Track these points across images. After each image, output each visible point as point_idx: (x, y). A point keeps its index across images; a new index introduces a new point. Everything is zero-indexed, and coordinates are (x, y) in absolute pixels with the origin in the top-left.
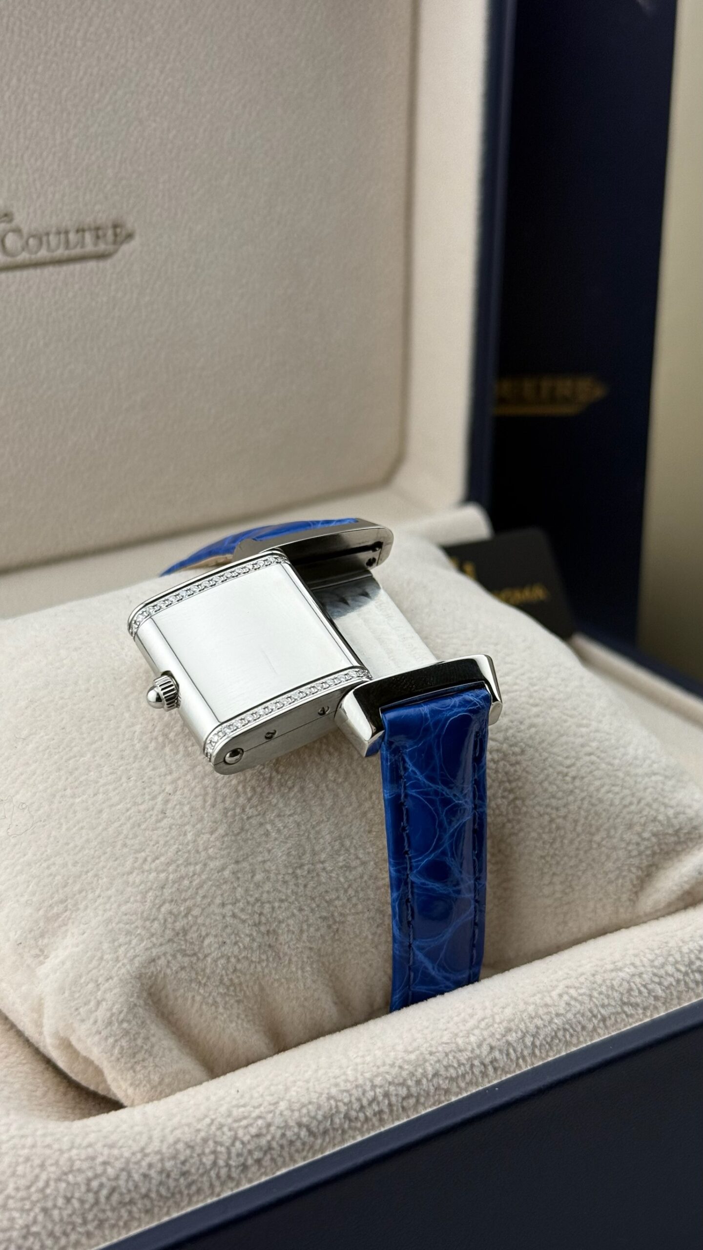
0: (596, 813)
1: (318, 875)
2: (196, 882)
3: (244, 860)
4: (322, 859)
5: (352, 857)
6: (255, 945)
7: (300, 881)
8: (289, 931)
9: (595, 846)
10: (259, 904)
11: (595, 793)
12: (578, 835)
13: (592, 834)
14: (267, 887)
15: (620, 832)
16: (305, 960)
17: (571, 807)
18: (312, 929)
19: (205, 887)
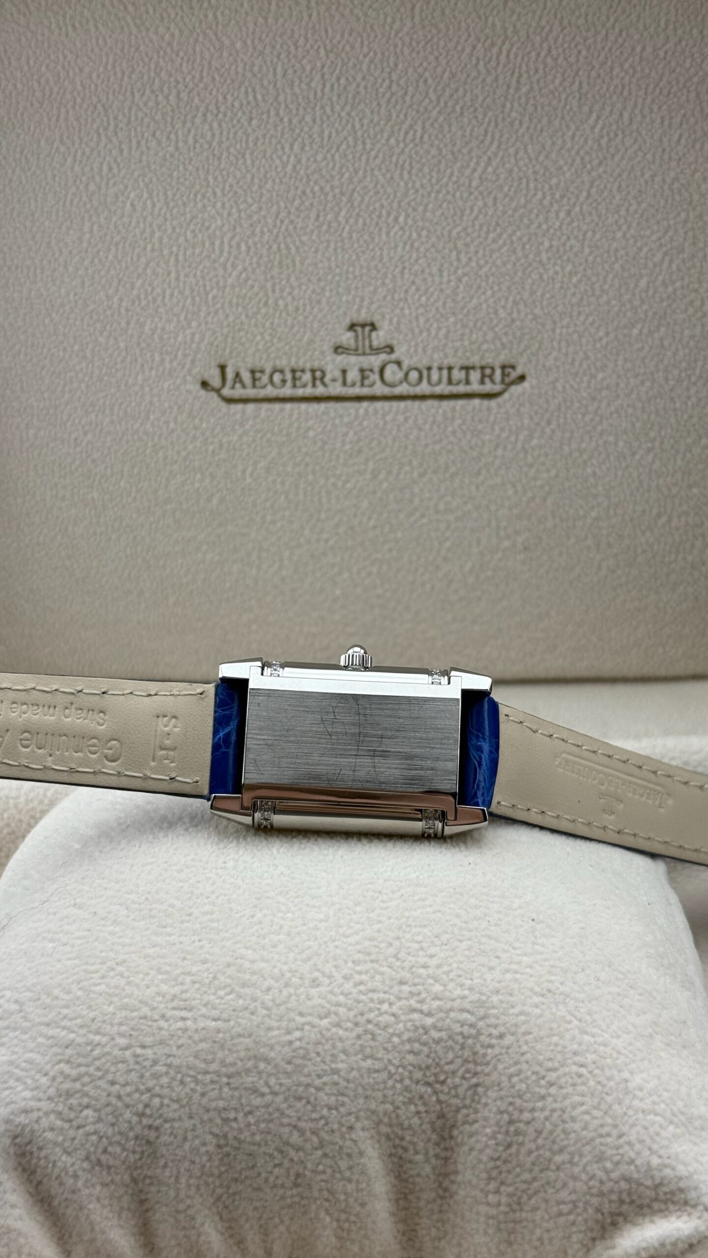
3: (149, 1047)
4: (229, 1073)
5: (262, 1082)
7: (199, 1088)
9: (553, 1166)
11: (570, 1109)
16: (182, 1170)
17: (536, 1114)
18: (197, 1142)
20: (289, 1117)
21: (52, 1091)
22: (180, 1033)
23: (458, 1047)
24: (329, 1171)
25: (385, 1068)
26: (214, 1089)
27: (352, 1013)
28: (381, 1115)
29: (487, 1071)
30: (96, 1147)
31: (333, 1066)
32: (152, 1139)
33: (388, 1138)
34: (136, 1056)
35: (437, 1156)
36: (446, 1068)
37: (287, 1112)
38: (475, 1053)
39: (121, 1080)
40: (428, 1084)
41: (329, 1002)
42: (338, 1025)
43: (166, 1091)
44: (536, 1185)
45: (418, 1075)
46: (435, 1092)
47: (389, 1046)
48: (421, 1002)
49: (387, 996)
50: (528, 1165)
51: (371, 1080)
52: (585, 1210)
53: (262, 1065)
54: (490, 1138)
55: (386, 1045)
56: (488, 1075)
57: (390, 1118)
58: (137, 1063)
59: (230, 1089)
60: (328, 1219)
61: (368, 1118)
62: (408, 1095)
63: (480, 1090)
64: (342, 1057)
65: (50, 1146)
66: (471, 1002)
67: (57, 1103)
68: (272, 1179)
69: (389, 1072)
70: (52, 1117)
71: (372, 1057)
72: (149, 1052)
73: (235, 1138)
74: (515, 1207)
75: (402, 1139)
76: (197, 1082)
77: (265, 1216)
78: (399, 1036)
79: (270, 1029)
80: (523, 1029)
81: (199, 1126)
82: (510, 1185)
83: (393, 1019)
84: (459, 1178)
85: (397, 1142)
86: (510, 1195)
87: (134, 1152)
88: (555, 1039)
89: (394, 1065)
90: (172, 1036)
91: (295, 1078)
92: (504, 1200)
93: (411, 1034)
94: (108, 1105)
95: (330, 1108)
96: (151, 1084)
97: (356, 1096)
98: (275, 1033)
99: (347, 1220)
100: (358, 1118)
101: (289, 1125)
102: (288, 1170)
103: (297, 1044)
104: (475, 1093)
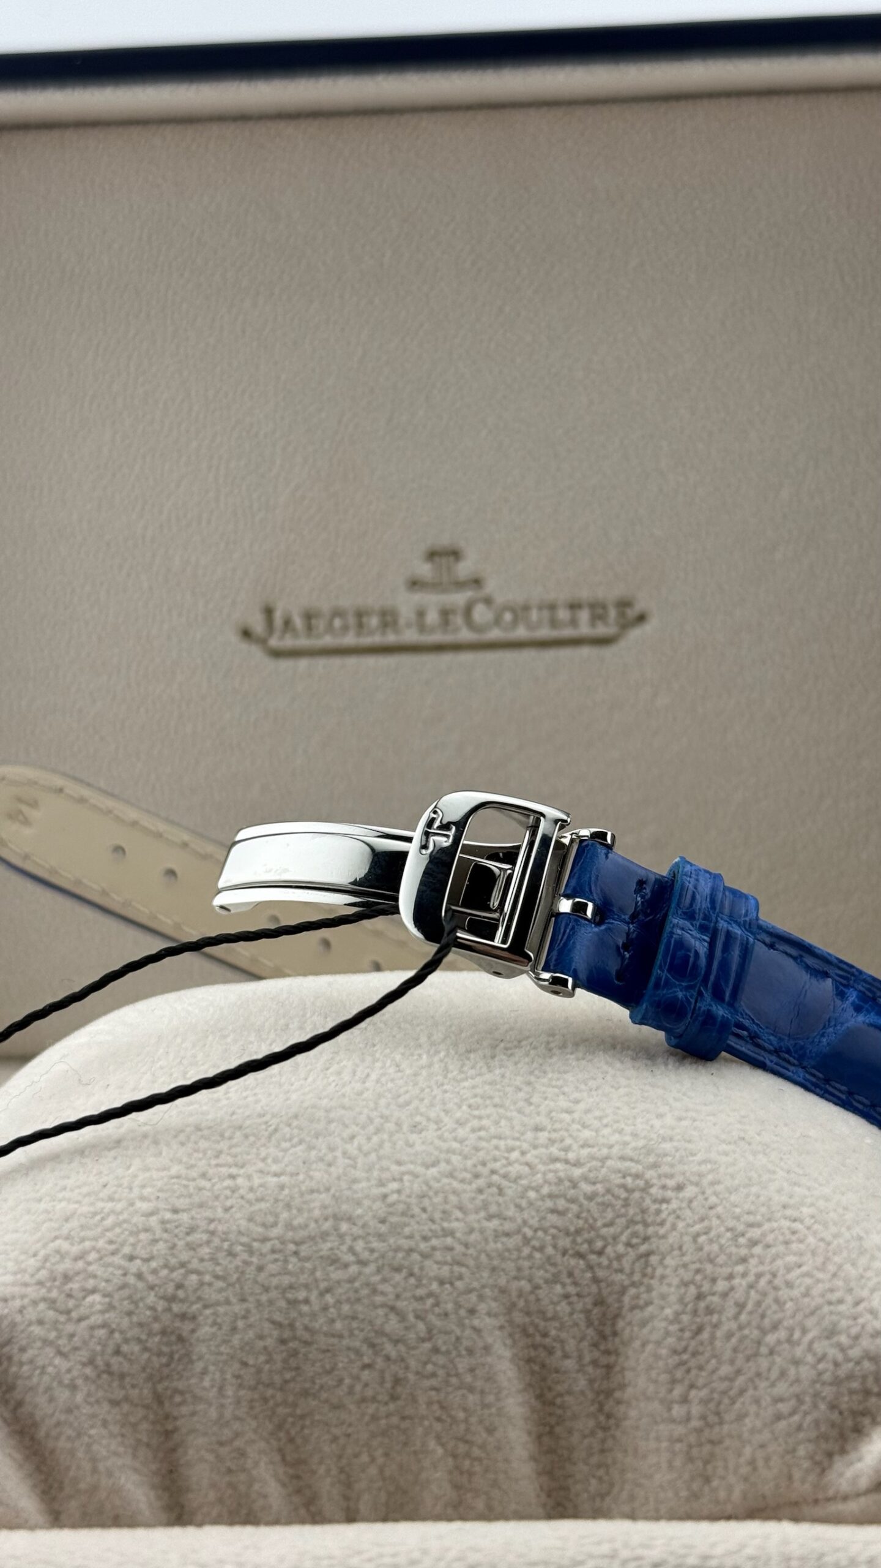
0: (777, 1301)
1: (286, 1261)
2: (109, 1221)
3: (184, 1211)
4: (297, 1239)
5: (344, 1248)
6: (156, 1327)
7: (254, 1260)
8: (214, 1323)
9: (764, 1350)
10: (182, 1271)
11: (782, 1272)
12: (741, 1328)
13: (764, 1332)
14: (205, 1251)
15: (810, 1336)
16: (228, 1376)
17: (736, 1282)
18: (251, 1334)
19: (118, 1230)
20: (383, 1293)
21: (43, 1274)
22: (228, 1192)
23: (620, 1203)
24: (441, 1373)
25: (518, 1231)
26: (276, 1260)
27: (469, 1163)
28: (514, 1294)
29: (662, 1231)
30: (104, 1346)
31: (445, 1225)
32: (185, 1334)
33: (525, 1332)
34: (163, 1222)
35: (595, 1363)
36: (604, 1231)
37: (381, 1287)
38: (644, 1211)
39: (144, 1254)
40: (580, 1255)
41: (437, 1148)
42: (451, 1175)
43: (208, 1266)
44: (740, 1381)
45: (565, 1242)
46: (590, 1267)
47: (524, 1203)
48: (567, 1149)
49: (518, 1143)
50: (728, 1355)
51: (499, 1245)
52: (815, 1406)
53: (344, 1227)
54: (671, 1323)
55: (518, 1201)
56: (664, 1237)
57: (526, 1301)
58: (166, 1231)
59: (300, 1260)
60: (440, 1451)
61: (495, 1299)
62: (552, 1270)
63: (654, 1259)
64: (459, 1214)
65: (39, 1344)
66: (635, 1149)
67: (50, 1290)
68: (358, 1388)
69: (525, 1237)
70: (42, 1306)
71: (499, 1216)
72: (184, 1217)
73: (306, 1328)
74: (712, 1419)
75: (545, 1335)
76: (251, 1252)
77: (349, 1451)
78: (537, 1189)
79: (355, 1181)
80: (710, 1177)
81: (254, 1311)
82: (705, 1386)
83: (527, 1169)
84: (629, 1391)
85: (538, 1339)
86: (705, 1402)
87: (160, 1354)
88: (754, 1189)
89: (530, 1227)
90: (217, 1197)
91: (392, 1241)
92: (696, 1410)
93: (554, 1188)
94: (124, 1286)
95: (442, 1283)
96: (184, 1256)
97: (479, 1267)
98: (364, 1184)
99: (468, 1455)
100: (481, 1298)
101: (383, 1305)
102: (382, 1372)
103: (394, 1197)
104: (647, 1264)
